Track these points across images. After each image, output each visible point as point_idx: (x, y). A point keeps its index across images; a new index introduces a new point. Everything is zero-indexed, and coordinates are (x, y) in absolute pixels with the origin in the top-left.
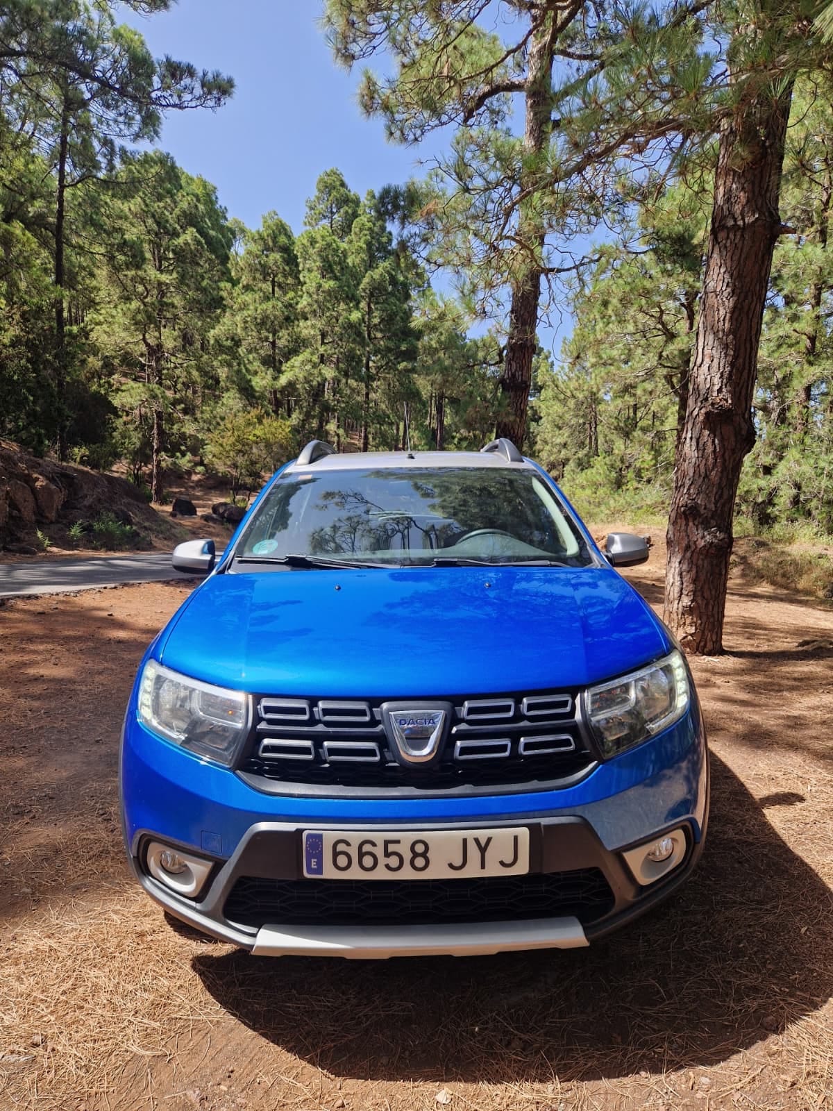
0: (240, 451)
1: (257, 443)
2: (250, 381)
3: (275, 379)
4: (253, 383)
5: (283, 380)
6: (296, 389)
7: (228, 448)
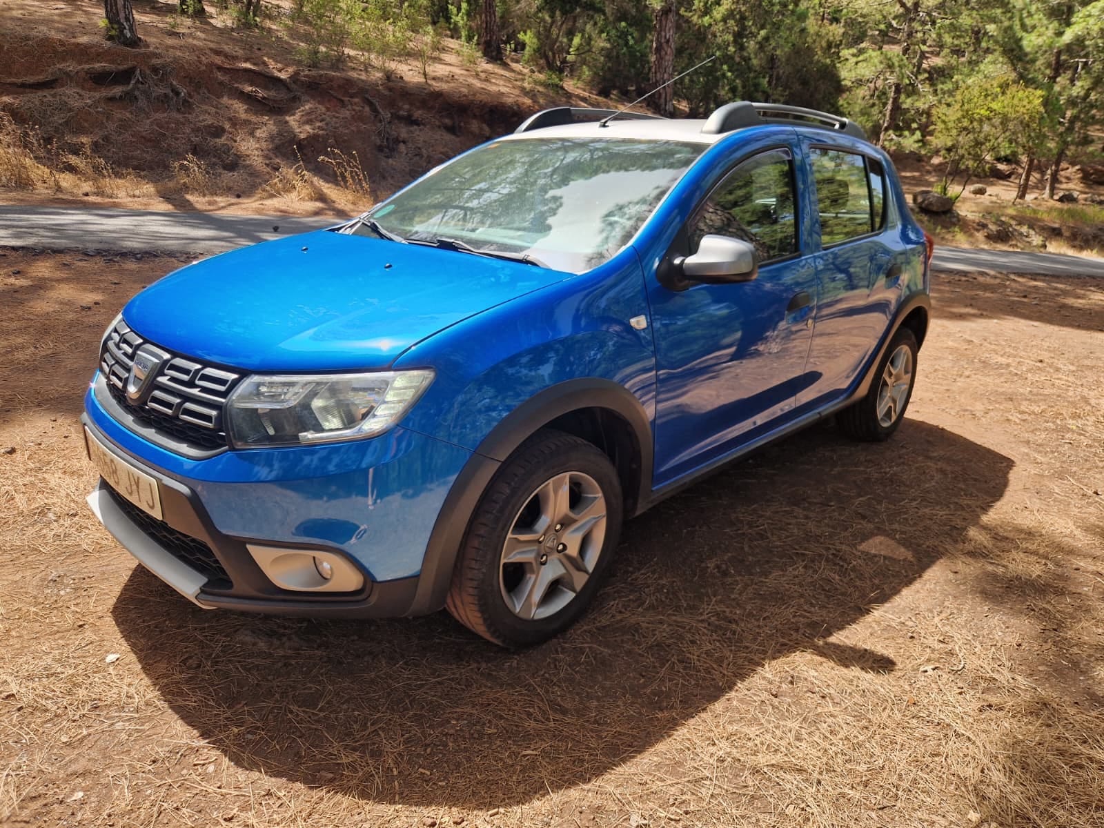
0: (965, 129)
1: (989, 119)
2: (1021, 39)
3: (1060, 34)
4: (1025, 43)
5: (1068, 36)
6: (1084, 47)
7: (951, 125)
